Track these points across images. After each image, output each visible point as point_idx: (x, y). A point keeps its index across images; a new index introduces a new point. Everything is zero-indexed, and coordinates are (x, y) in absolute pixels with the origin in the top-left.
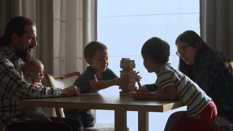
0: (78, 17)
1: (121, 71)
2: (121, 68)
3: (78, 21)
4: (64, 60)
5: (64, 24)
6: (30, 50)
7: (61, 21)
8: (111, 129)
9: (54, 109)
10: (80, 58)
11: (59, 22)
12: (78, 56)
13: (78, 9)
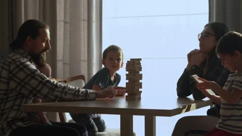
0: (82, 18)
1: (127, 75)
2: (127, 71)
3: (82, 22)
4: (68, 62)
5: (68, 25)
6: (44, 54)
7: (65, 23)
8: (116, 134)
9: (58, 113)
10: (84, 61)
11: (63, 23)
12: (82, 59)
13: (82, 10)
